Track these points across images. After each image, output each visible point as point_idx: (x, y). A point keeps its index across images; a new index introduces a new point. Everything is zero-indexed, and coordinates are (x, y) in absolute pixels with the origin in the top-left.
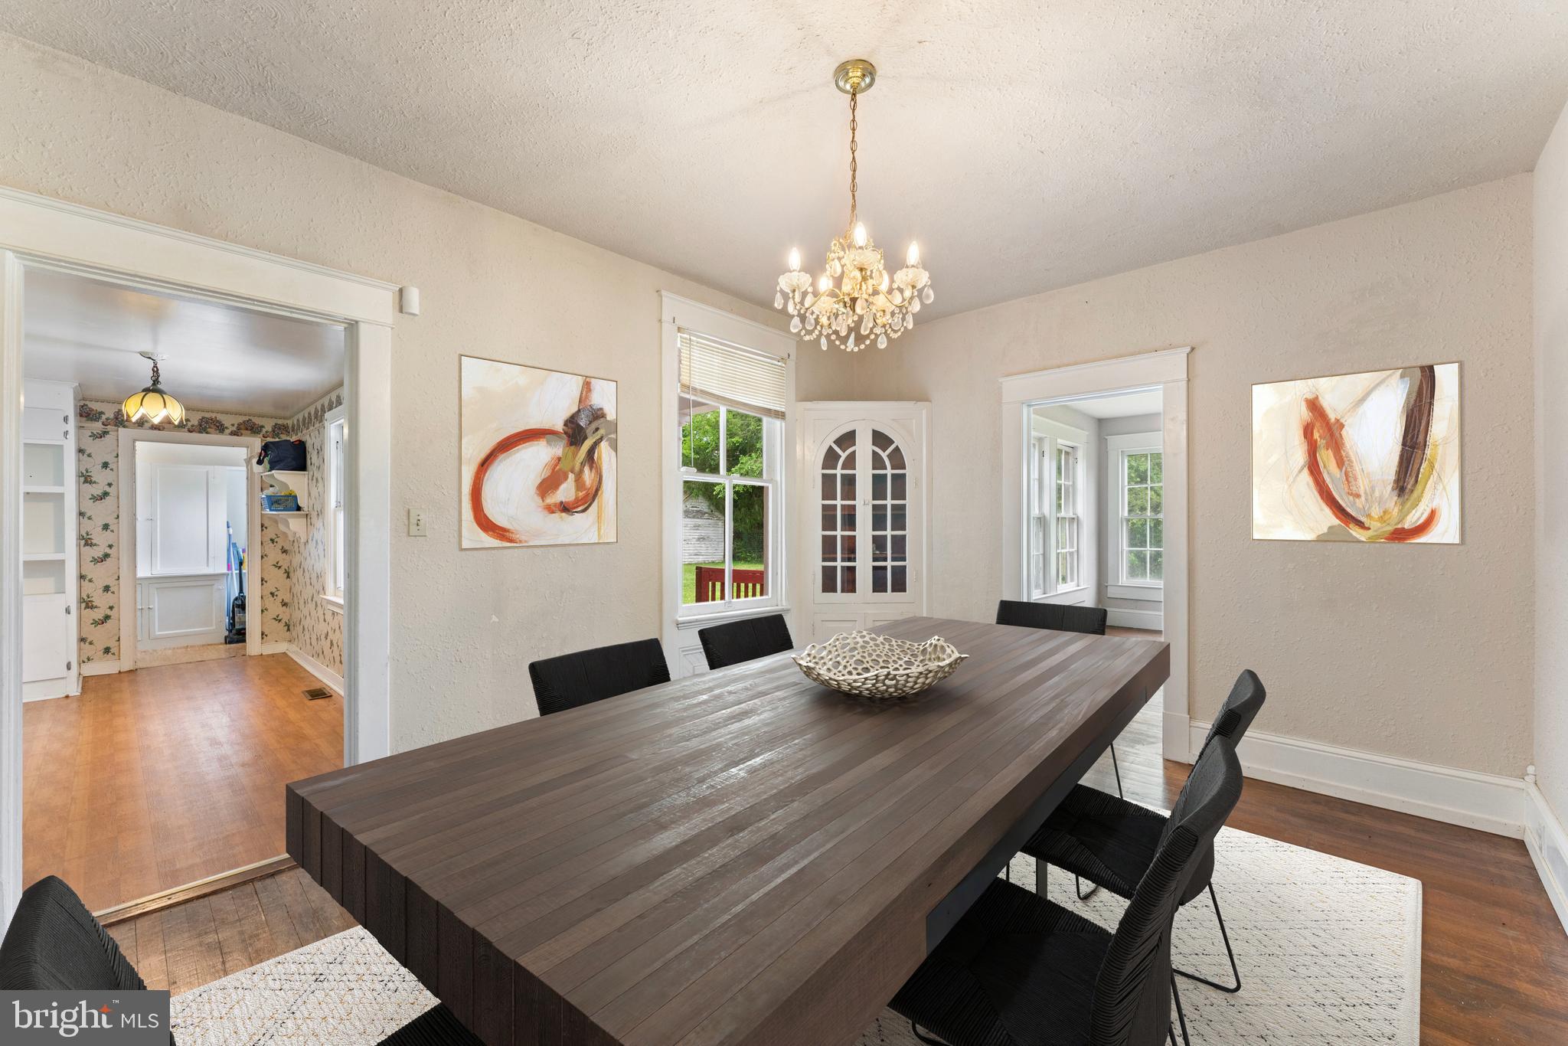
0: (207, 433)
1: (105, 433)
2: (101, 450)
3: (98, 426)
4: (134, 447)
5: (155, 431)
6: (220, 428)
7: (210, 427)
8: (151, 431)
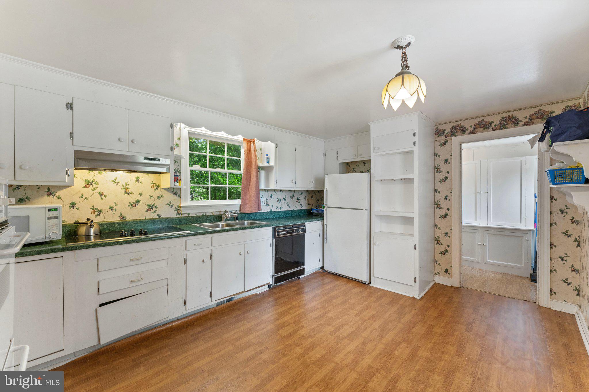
0: (505, 128)
1: (446, 142)
2: (443, 152)
3: (443, 138)
4: (461, 148)
5: (472, 135)
6: (515, 122)
7: (507, 124)
8: (470, 135)
